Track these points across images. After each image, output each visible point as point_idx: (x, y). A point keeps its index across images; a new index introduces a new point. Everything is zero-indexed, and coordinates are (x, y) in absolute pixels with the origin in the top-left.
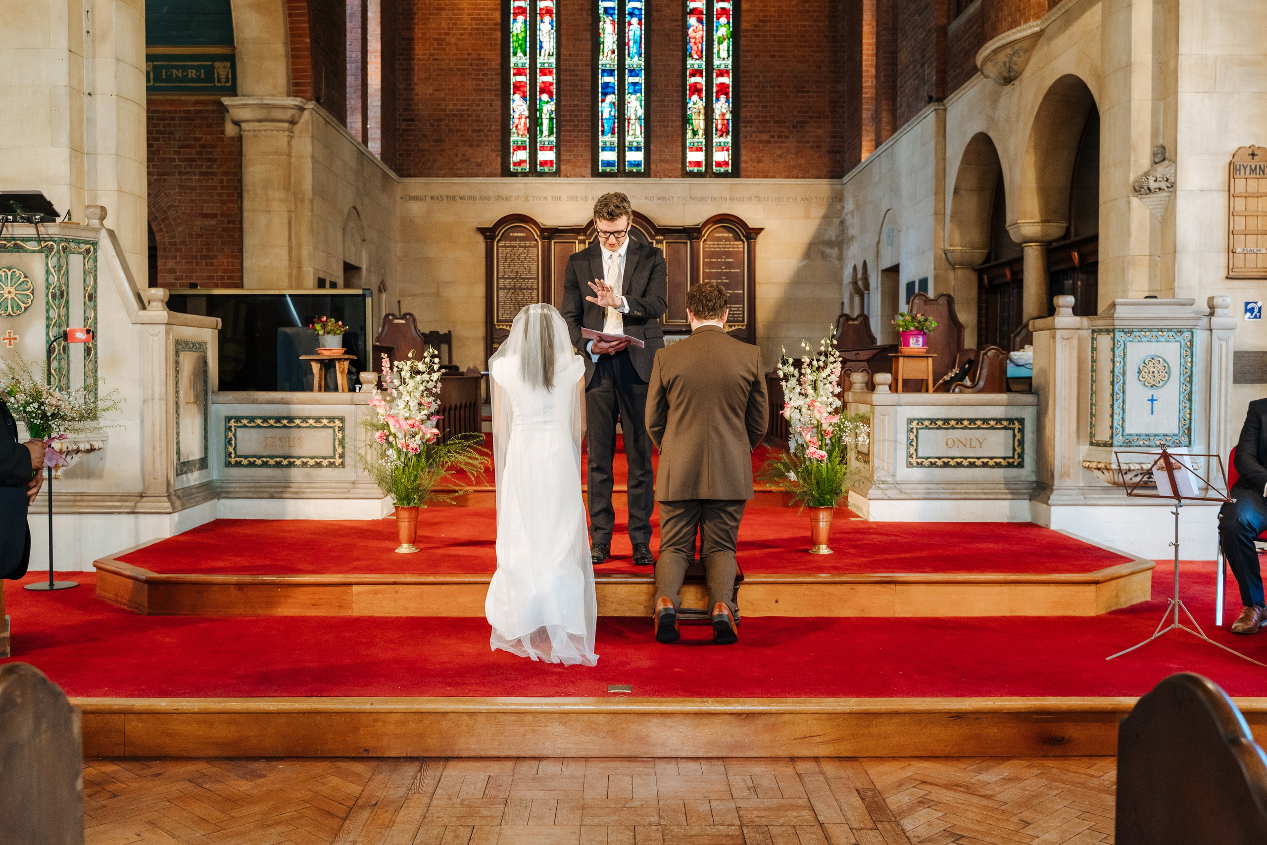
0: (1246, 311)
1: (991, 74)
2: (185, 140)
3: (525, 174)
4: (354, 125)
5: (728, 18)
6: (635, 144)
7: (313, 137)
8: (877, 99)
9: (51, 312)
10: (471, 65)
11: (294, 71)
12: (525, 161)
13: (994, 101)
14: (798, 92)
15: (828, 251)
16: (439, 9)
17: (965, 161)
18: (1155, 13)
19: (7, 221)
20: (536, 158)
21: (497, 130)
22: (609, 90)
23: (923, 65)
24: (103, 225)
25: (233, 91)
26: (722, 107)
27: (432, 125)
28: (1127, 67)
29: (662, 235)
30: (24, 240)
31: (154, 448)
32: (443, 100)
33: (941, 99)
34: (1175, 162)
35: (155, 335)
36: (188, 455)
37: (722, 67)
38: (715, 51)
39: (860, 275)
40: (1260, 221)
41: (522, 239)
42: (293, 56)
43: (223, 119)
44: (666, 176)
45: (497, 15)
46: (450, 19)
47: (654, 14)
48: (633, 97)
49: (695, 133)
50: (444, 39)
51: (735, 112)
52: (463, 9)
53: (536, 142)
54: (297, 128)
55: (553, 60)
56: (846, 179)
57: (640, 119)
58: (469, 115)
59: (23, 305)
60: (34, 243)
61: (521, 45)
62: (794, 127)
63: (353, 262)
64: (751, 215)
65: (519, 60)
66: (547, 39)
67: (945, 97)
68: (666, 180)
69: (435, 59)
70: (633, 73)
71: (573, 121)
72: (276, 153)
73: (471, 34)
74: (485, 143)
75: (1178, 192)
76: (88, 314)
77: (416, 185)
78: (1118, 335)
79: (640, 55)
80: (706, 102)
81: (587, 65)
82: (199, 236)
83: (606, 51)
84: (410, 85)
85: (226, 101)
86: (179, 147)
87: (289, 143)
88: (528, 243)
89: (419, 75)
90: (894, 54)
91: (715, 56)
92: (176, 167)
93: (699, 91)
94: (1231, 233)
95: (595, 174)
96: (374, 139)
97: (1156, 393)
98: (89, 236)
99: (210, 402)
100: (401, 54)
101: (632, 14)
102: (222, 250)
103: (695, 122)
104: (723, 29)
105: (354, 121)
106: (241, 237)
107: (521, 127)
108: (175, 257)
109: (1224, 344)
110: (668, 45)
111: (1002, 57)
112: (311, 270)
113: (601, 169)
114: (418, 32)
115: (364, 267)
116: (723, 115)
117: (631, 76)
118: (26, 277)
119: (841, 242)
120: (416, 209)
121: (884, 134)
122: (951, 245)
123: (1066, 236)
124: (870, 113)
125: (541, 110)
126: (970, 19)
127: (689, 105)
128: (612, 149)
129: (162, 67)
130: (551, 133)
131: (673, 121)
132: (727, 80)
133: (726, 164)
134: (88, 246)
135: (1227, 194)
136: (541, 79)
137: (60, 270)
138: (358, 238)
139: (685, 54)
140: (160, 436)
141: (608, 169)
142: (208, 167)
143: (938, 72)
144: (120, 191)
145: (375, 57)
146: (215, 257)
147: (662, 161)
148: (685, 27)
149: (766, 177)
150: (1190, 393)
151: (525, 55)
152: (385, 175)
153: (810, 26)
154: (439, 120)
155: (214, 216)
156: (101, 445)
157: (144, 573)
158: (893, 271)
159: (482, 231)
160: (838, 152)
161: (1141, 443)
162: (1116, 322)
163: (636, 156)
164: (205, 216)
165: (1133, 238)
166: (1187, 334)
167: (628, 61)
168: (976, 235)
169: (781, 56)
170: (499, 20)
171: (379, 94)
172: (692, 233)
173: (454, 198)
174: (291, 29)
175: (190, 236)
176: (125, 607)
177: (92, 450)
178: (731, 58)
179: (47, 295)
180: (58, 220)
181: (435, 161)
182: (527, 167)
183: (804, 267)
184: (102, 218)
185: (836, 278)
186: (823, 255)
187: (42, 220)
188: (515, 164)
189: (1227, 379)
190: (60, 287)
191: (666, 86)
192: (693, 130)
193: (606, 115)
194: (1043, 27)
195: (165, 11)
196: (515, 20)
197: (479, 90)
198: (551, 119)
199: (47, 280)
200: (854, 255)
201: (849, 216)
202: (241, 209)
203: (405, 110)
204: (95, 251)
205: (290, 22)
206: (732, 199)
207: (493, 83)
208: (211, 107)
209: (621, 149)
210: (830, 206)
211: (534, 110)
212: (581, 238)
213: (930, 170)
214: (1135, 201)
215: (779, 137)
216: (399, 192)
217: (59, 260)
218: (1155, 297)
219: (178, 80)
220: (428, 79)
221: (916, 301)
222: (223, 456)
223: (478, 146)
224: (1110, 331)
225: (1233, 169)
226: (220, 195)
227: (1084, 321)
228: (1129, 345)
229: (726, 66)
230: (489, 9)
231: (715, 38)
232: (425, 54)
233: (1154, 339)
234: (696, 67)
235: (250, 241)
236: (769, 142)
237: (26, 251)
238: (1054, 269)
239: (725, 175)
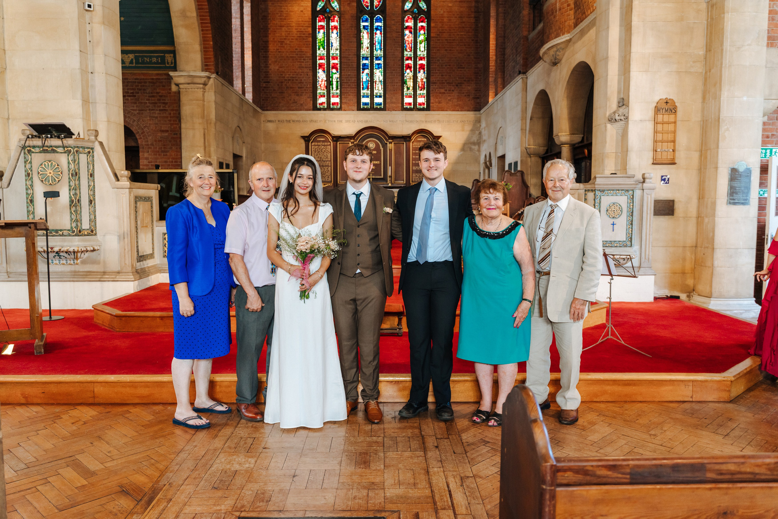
0: (662, 180)
1: (547, 61)
2: (152, 93)
3: (324, 109)
4: (238, 85)
5: (424, 31)
6: (379, 94)
7: (215, 92)
8: (496, 72)
9: (71, 182)
10: (297, 54)
11: (205, 58)
12: (324, 103)
13: (549, 73)
14: (459, 68)
15: (473, 147)
16: (281, 26)
17: (536, 103)
18: (620, 31)
19: (47, 137)
20: (330, 101)
21: (310, 87)
22: (366, 67)
23: (517, 55)
24: (96, 139)
25: (175, 69)
26: (421, 75)
27: (278, 85)
28: (606, 58)
29: (392, 139)
30: (57, 147)
31: (125, 249)
32: (284, 72)
33: (524, 73)
34: (628, 106)
35: (124, 194)
36: (143, 253)
37: (422, 56)
38: (418, 47)
39: (488, 159)
40: (669, 136)
41: (323, 141)
42: (204, 51)
43: (170, 83)
44: (394, 110)
45: (310, 30)
46: (286, 31)
47: (388, 29)
48: (378, 71)
49: (408, 89)
50: (284, 42)
51: (428, 78)
52: (293, 26)
53: (330, 93)
54: (207, 87)
55: (338, 52)
56: (482, 111)
57: (381, 82)
58: (296, 80)
59: (57, 180)
60: (62, 149)
61: (322, 45)
62: (457, 86)
63: (238, 154)
64: (436, 130)
65: (321, 52)
66: (335, 41)
67: (527, 71)
68: (394, 112)
69: (279, 52)
70: (378, 58)
71: (347, 83)
72: (197, 100)
73: (297, 39)
74: (304, 94)
75: (630, 122)
76: (90, 184)
77: (271, 114)
78: (597, 192)
79: (381, 50)
80: (414, 73)
81: (354, 55)
82: (160, 141)
83: (364, 47)
84: (267, 64)
85: (172, 74)
86: (150, 97)
87: (203, 95)
88: (326, 144)
89: (271, 60)
90: (504, 49)
91: (418, 50)
92: (148, 107)
93: (410, 68)
94: (655, 141)
95: (359, 109)
96: (248, 92)
97: (616, 221)
98: (90, 145)
99: (155, 226)
100: (263, 49)
101: (377, 29)
102: (171, 148)
103: (408, 83)
104: (422, 37)
105: (238, 83)
106: (181, 142)
107: (322, 85)
108: (148, 152)
109: (649, 196)
110: (394, 45)
111: (552, 52)
112: (216, 158)
113: (362, 107)
114: (271, 38)
115: (244, 156)
116: (422, 79)
117: (376, 60)
118: (58, 165)
119: (478, 143)
120: (271, 127)
121: (499, 89)
122: (529, 145)
123: (582, 141)
124: (493, 79)
125: (332, 77)
126: (539, 33)
127: (405, 75)
128: (367, 97)
129: (140, 56)
130: (337, 89)
131: (397, 83)
132: (424, 62)
133: (424, 104)
134: (89, 150)
135: (653, 122)
136: (332, 62)
137: (75, 162)
138: (240, 141)
139: (403, 49)
140: (128, 243)
141: (366, 107)
142: (163, 107)
143: (523, 59)
144: (108, 121)
145: (249, 51)
146: (167, 152)
147: (392, 103)
148: (403, 35)
149: (443, 110)
150: (632, 221)
151: (324, 49)
152: (255, 110)
153: (465, 35)
154: (282, 82)
155: (167, 131)
156: (99, 248)
157: (116, 312)
158: (503, 158)
159: (303, 137)
160: (478, 98)
161: (607, 245)
162: (596, 186)
163: (380, 100)
164: (163, 131)
165: (607, 145)
166: (631, 192)
167: (375, 53)
168: (541, 140)
169: (451, 50)
170: (311, 32)
171: (251, 69)
172: (406, 138)
173: (289, 121)
174: (203, 37)
175: (155, 141)
176: (106, 328)
177: (94, 250)
178: (426, 51)
179: (69, 174)
180: (74, 137)
181: (280, 103)
182: (326, 106)
183: (461, 155)
184: (96, 136)
185: (477, 160)
186: (471, 149)
187: (65, 137)
188: (320, 104)
189: (650, 213)
190: (75, 170)
191: (394, 65)
192: (407, 87)
193: (364, 80)
194: (571, 37)
195: (140, 27)
196: (319, 32)
197: (301, 67)
198: (337, 82)
199: (69, 167)
200: (485, 149)
201: (483, 130)
202: (180, 128)
203: (265, 77)
204: (93, 152)
205: (203, 34)
206: (426, 122)
207: (308, 64)
208: (164, 77)
209: (372, 96)
210: (474, 125)
211: (329, 77)
212: (352, 141)
213: (519, 108)
214: (609, 126)
215: (449, 90)
216: (262, 119)
217: (74, 157)
218: (616, 174)
219: (147, 63)
220: (276, 62)
221: (506, 174)
222: (162, 252)
223: (301, 95)
224: (593, 191)
225: (657, 110)
226: (170, 121)
227: (581, 186)
228: (602, 197)
229: (424, 55)
230: (306, 27)
231: (418, 41)
232: (274, 49)
233: (615, 194)
234: (409, 56)
235: (185, 144)
236: (444, 93)
237: (57, 152)
238: (577, 157)
239: (423, 109)
